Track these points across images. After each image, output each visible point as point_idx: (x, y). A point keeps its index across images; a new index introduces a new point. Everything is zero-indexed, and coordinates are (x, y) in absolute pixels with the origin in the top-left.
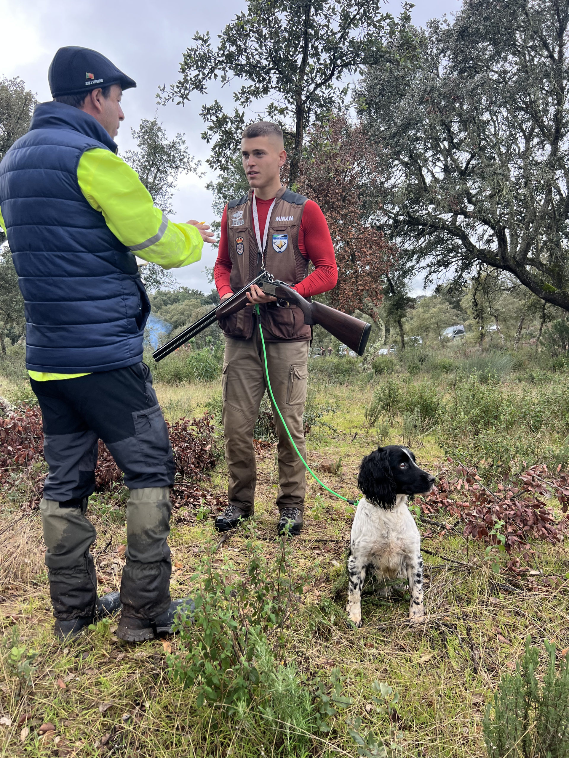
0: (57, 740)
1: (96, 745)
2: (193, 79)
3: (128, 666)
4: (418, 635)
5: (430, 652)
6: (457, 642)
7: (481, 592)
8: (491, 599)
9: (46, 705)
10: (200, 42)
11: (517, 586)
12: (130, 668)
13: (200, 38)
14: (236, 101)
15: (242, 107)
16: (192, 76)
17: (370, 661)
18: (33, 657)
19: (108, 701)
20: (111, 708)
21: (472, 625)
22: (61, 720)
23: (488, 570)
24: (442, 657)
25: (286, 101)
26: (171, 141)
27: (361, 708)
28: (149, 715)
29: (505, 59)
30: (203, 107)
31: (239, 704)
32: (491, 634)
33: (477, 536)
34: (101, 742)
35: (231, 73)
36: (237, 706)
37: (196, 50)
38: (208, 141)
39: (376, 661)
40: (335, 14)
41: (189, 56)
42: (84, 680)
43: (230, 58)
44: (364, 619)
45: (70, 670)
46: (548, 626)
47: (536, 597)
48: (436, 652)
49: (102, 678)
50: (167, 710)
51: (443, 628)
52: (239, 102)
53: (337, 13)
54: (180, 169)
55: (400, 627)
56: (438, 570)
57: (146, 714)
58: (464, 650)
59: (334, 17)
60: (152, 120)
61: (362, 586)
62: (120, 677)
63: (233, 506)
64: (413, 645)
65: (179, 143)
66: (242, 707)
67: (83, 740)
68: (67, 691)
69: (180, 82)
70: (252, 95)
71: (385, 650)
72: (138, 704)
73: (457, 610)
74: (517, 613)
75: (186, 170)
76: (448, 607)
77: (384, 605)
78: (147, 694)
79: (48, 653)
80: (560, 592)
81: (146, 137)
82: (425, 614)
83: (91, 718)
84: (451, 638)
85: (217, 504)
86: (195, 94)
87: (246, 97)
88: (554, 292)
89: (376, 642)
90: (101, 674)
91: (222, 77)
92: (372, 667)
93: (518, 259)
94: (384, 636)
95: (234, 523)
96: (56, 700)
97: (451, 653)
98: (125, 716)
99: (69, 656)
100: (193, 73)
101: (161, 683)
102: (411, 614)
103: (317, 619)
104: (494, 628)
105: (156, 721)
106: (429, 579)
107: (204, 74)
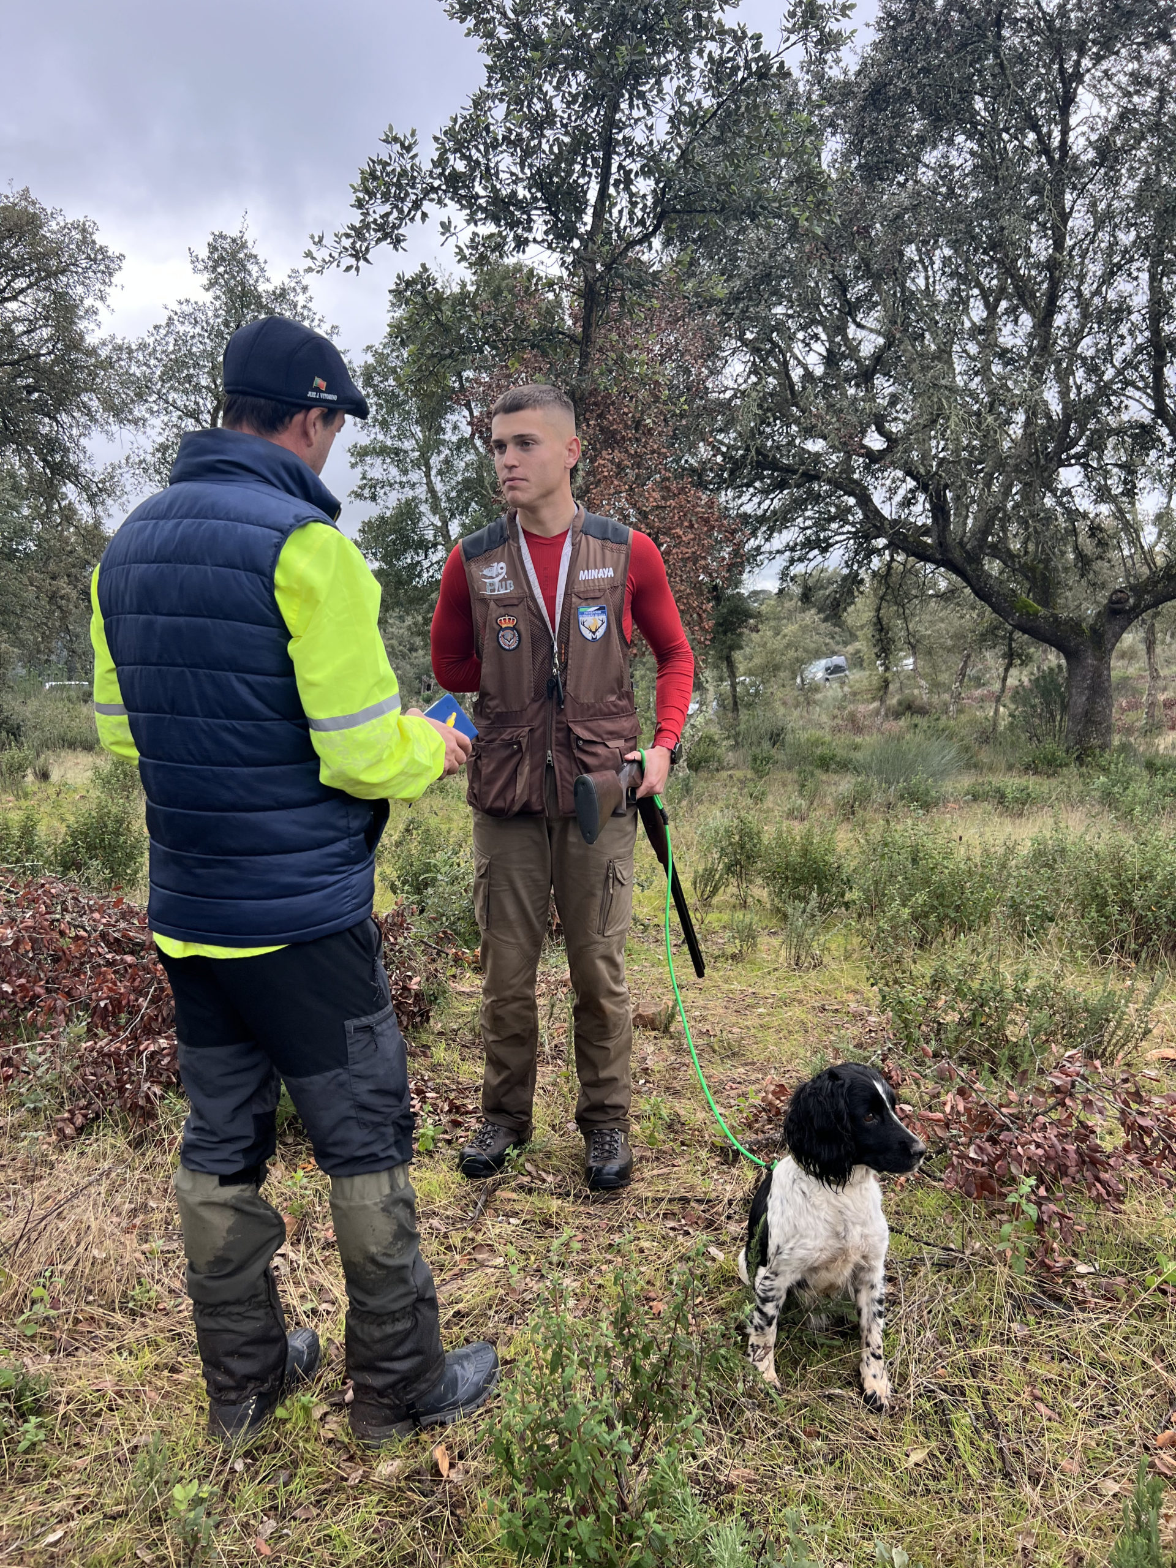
2: (380, 221)
3: (375, 1498)
5: (923, 1444)
7: (997, 1316)
8: (1015, 1327)
10: (397, 147)
13: (396, 139)
14: (459, 261)
16: (377, 216)
21: (989, 1384)
23: (1005, 1270)
24: (948, 1456)
32: (1022, 1402)
33: (976, 1195)
41: (373, 175)
42: (298, 1533)
43: (454, 182)
44: (789, 1375)
45: (265, 1512)
47: (1096, 1323)
48: (934, 1444)
49: (331, 1527)
51: (940, 1395)
56: (909, 1266)
58: (983, 1440)
60: (234, 233)
62: (364, 1524)
63: (493, 1125)
64: (890, 1431)
65: (294, 290)
68: (274, 1560)
69: (353, 228)
70: (493, 250)
73: (958, 1355)
74: (1061, 1354)
76: (940, 1347)
80: (1136, 1313)
81: (221, 269)
84: (957, 1414)
87: (480, 254)
88: (1036, 614)
89: (821, 1425)
90: (326, 1517)
91: (442, 224)
93: (969, 547)
95: (499, 1161)
100: (379, 209)
101: (448, 1534)
104: (1027, 1389)
106: (896, 1286)
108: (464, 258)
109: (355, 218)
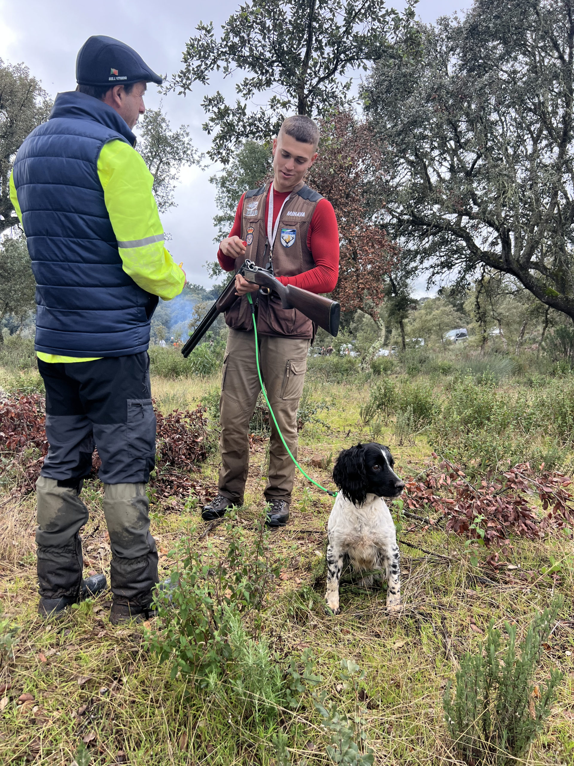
0: (35, 709)
1: (73, 715)
2: (196, 69)
3: (108, 643)
4: (393, 623)
5: (404, 639)
6: (431, 630)
7: (458, 585)
8: (468, 591)
9: (26, 677)
10: (204, 32)
11: (494, 579)
12: (110, 645)
13: (203, 28)
14: (238, 92)
15: (244, 99)
16: (194, 66)
17: (344, 644)
18: (15, 630)
19: (87, 675)
20: (89, 681)
21: (447, 614)
22: (39, 692)
23: (466, 563)
24: (415, 644)
25: (288, 94)
26: (175, 132)
27: (332, 687)
28: (126, 688)
29: (515, 59)
30: (205, 97)
31: (210, 676)
32: (464, 624)
33: (459, 531)
34: (78, 712)
35: (233, 64)
36: (208, 677)
37: (199, 40)
38: (209, 133)
39: (350, 645)
40: (340, 8)
41: (192, 45)
42: (64, 655)
43: (233, 49)
44: (342, 607)
45: (52, 645)
46: (521, 618)
47: (512, 590)
48: (409, 639)
49: (82, 654)
50: (144, 684)
51: (418, 617)
52: (241, 94)
53: (342, 7)
54: (183, 161)
55: (377, 615)
56: (418, 562)
57: (123, 688)
58: (436, 637)
59: (339, 10)
60: (156, 110)
61: (339, 574)
62: (100, 653)
63: (221, 496)
64: (388, 632)
65: (183, 135)
66: (213, 679)
67: (60, 710)
68: (48, 665)
69: (182, 72)
70: (255, 87)
71: (359, 635)
72: (115, 679)
73: (434, 601)
74: (492, 605)
75: (189, 163)
76: (424, 597)
77: (362, 594)
78: (125, 669)
79: (30, 629)
80: (536, 586)
81: (150, 127)
82: (401, 602)
83: (70, 690)
84: (425, 626)
85: (206, 495)
86: (197, 84)
87: (249, 89)
88: (557, 296)
89: (352, 628)
90: (81, 649)
91: (224, 68)
92: (345, 651)
93: (521, 262)
94: (361, 623)
95: (221, 513)
96: (37, 672)
97: (425, 640)
98: (103, 689)
99: (51, 632)
100: (195, 63)
101: (139, 660)
102: (388, 603)
103: (295, 605)
104: (468, 618)
105: (132, 693)
106: (409, 571)
107: (206, 64)
108: (240, 91)
109: (183, 67)
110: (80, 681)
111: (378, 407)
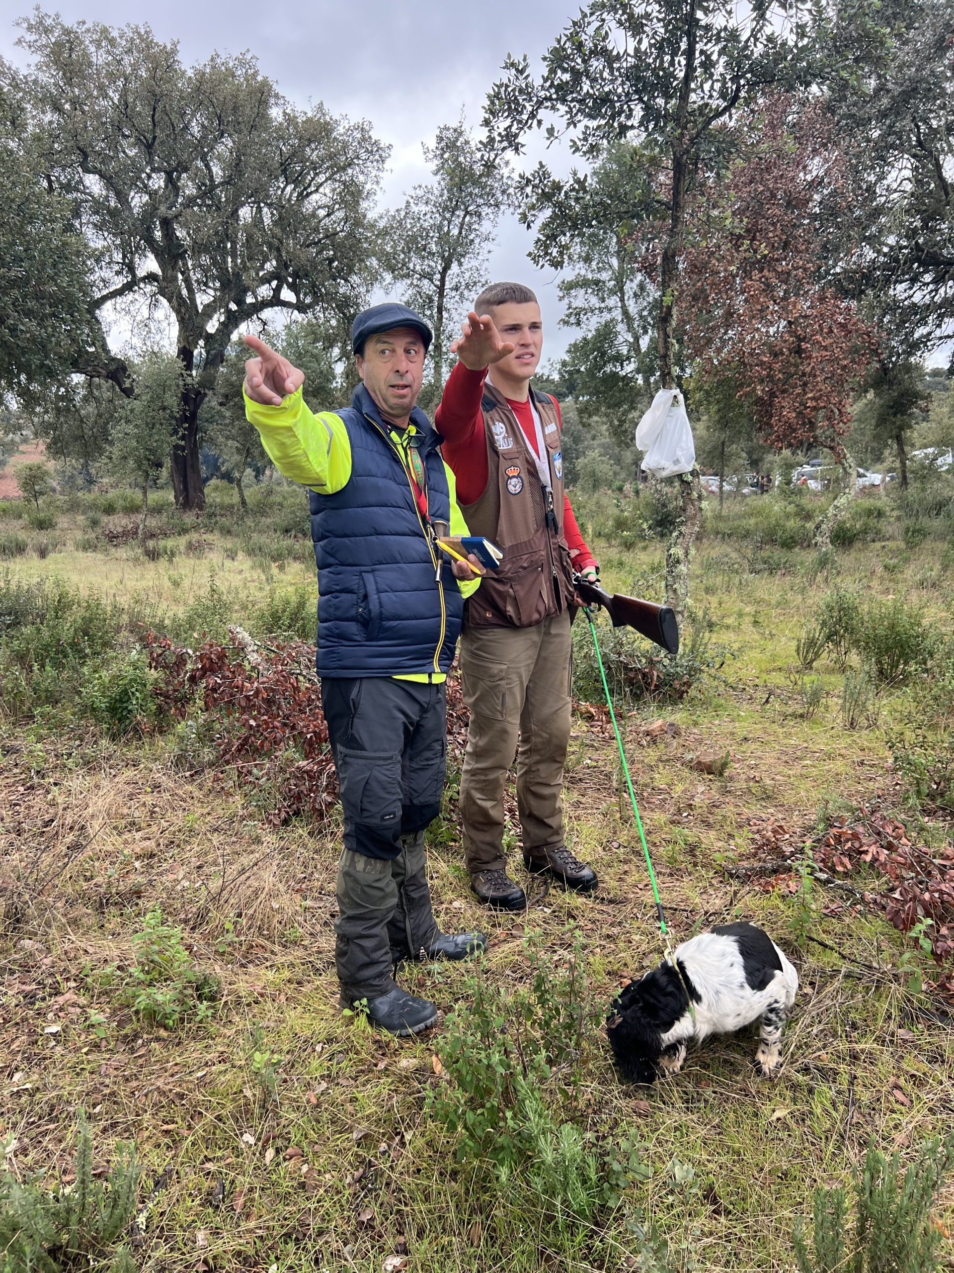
0: (305, 1169)
1: (347, 1181)
2: (503, 134)
3: (390, 1080)
5: (788, 1105)
6: (830, 1096)
8: (901, 1031)
9: (294, 1123)
10: (513, 71)
12: (393, 1082)
13: (513, 65)
14: (574, 152)
16: (501, 130)
19: (364, 1127)
20: (366, 1136)
21: (859, 1071)
22: (309, 1144)
23: (900, 989)
30: (520, 175)
34: (353, 1178)
37: (507, 86)
38: (529, 227)
42: (336, 1093)
45: (323, 1077)
48: (797, 1106)
49: (359, 1093)
52: (578, 155)
58: (836, 1109)
60: (454, 124)
62: (379, 1094)
66: (504, 1174)
67: (333, 1173)
68: (318, 1107)
72: (397, 1134)
73: (843, 1046)
74: (934, 1058)
78: (410, 1120)
79: (297, 1050)
83: (344, 1146)
84: (821, 1089)
86: (506, 157)
90: (358, 1086)
96: (305, 1118)
98: (383, 1146)
99: (322, 1057)
100: (502, 124)
104: (892, 1079)
106: (813, 989)
107: (520, 122)
108: (577, 150)
109: (483, 135)
110: (355, 1136)
111: (829, 638)
